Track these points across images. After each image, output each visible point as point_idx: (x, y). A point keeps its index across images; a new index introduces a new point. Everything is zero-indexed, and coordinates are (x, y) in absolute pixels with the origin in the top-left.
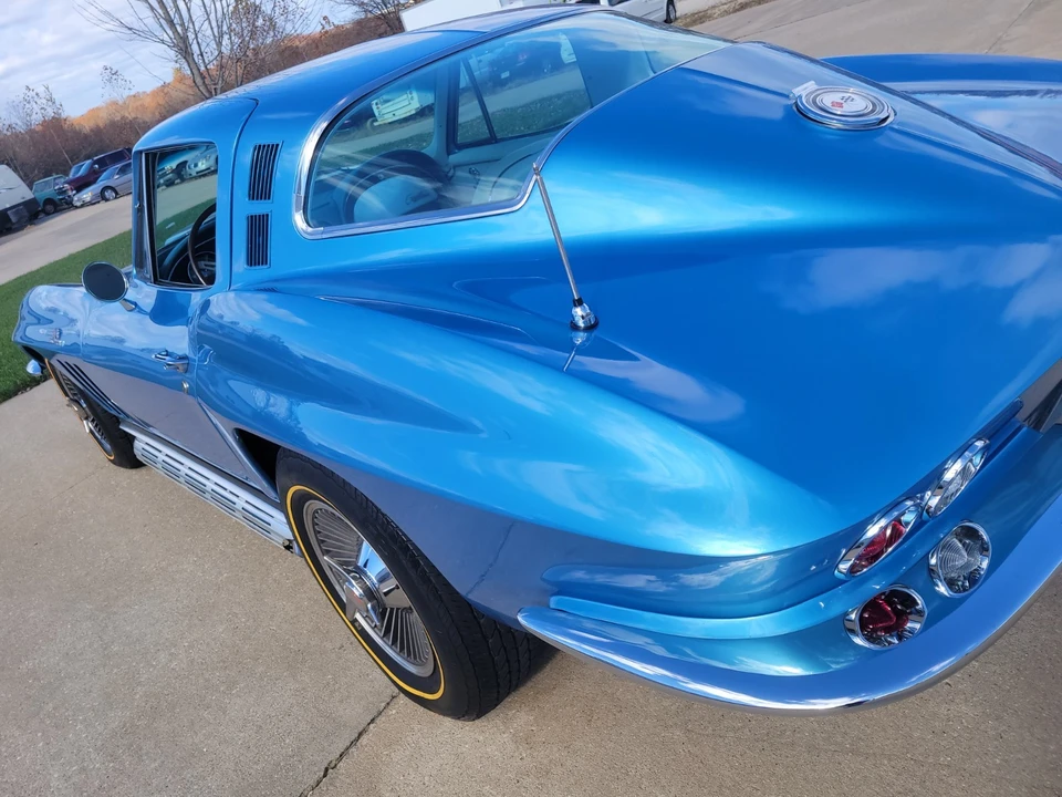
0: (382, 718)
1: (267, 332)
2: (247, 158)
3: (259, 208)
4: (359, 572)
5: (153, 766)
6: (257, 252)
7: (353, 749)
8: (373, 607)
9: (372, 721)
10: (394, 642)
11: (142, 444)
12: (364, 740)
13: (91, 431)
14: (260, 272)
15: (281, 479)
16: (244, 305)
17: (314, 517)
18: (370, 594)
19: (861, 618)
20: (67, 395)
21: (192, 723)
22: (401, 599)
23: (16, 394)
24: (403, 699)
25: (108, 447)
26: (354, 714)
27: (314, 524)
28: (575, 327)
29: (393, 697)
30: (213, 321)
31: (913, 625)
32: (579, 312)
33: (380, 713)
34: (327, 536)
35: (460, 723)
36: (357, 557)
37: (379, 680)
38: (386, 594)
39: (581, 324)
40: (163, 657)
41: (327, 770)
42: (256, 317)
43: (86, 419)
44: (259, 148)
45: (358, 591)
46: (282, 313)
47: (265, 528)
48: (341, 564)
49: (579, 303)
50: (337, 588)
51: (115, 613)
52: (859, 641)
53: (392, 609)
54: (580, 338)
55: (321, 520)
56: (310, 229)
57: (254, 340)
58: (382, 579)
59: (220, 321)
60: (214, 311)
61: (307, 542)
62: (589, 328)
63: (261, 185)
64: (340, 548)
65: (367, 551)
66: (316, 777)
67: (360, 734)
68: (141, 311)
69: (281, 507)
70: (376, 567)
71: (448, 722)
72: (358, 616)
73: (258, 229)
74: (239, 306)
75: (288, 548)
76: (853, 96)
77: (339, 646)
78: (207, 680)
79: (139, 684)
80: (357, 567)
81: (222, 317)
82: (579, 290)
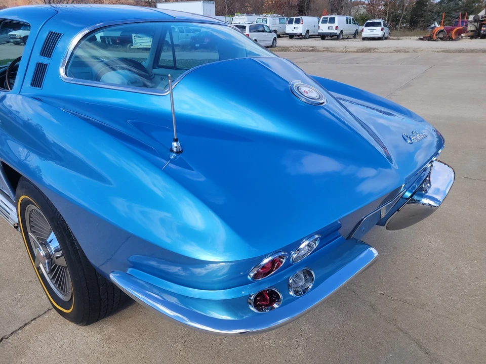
0: (40, 319)
1: (34, 121)
2: (45, 35)
3: (44, 60)
4: (45, 244)
6: (37, 81)
7: (20, 331)
8: (48, 263)
9: (34, 319)
10: (56, 283)
12: (27, 328)
14: (36, 91)
15: (18, 191)
16: (26, 104)
17: (30, 213)
18: (49, 256)
19: (255, 298)
22: (62, 262)
24: (54, 311)
26: (26, 314)
27: (30, 217)
28: (172, 151)
29: (49, 310)
30: (6, 108)
31: (275, 306)
32: (175, 144)
33: (39, 316)
34: (35, 224)
35: (78, 327)
36: (48, 237)
37: (44, 300)
38: (57, 258)
39: (175, 150)
42: (31, 112)
44: (51, 33)
45: (42, 253)
46: (46, 114)
47: (7, 215)
48: (38, 239)
49: (176, 140)
50: (34, 250)
52: (252, 309)
53: (56, 265)
54: (173, 156)
55: (34, 216)
56: (66, 77)
57: (27, 125)
58: (57, 251)
59: (9, 108)
60: (7, 102)
61: (24, 225)
62: (178, 153)
63: (48, 48)
64: (41, 231)
65: (52, 236)
67: (26, 325)
69: (16, 205)
70: (54, 244)
71: (73, 325)
72: (41, 266)
73: (41, 70)
74: (22, 104)
75: (16, 228)
76: (313, 91)
77: (29, 280)
80: (46, 242)
81: (11, 107)
82: (177, 135)
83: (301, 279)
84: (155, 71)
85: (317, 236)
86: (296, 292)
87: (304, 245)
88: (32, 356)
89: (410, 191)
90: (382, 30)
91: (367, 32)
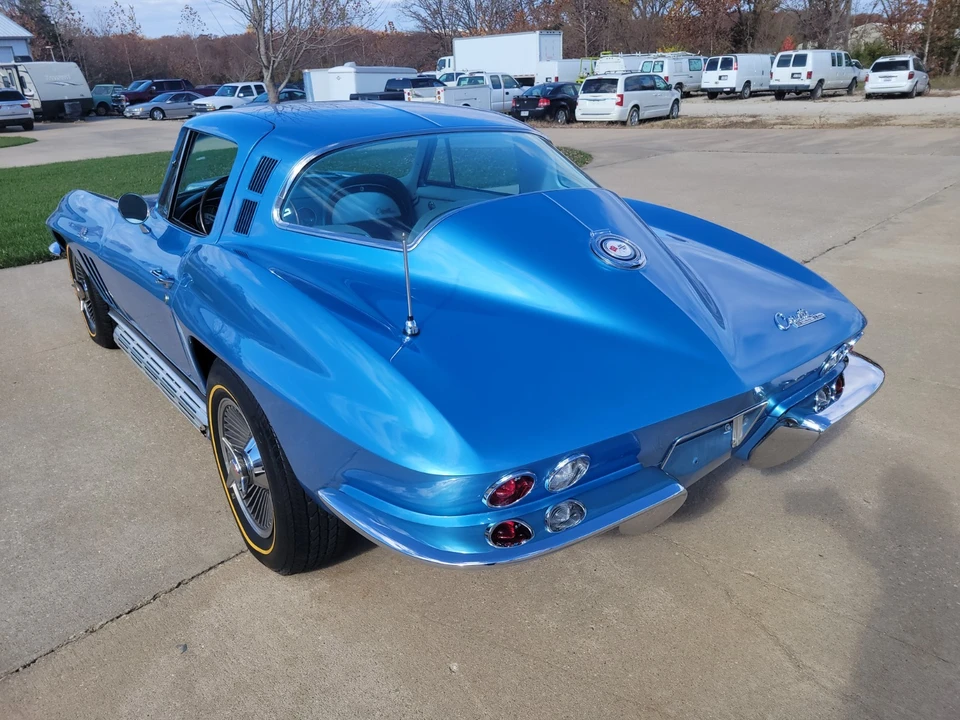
0: (229, 562)
1: (233, 280)
2: (257, 159)
3: (253, 196)
4: (242, 455)
5: (59, 552)
6: (243, 225)
7: (203, 576)
8: (245, 480)
9: (222, 562)
10: (253, 512)
11: (121, 331)
12: (212, 572)
13: (84, 311)
14: (240, 238)
15: (211, 379)
16: (223, 256)
17: (225, 411)
18: (245, 471)
19: (495, 531)
20: (74, 277)
21: (96, 533)
22: (263, 482)
23: (29, 263)
24: (249, 554)
25: (94, 326)
26: (212, 555)
27: (224, 416)
28: (405, 333)
29: (242, 552)
30: (199, 260)
31: (524, 542)
32: (409, 324)
33: (229, 559)
34: (230, 427)
36: (245, 447)
37: (236, 537)
38: (257, 475)
39: (409, 332)
40: (89, 485)
41: (179, 584)
42: (230, 268)
43: (84, 299)
44: (265, 158)
45: (238, 468)
47: (191, 413)
48: (234, 448)
49: (411, 319)
50: (227, 463)
51: (62, 447)
52: (489, 543)
53: (255, 487)
54: (406, 340)
55: (229, 415)
56: (281, 222)
57: (223, 283)
58: (257, 465)
59: (203, 260)
60: (202, 253)
61: (216, 429)
62: (412, 335)
63: (259, 182)
64: (238, 438)
65: (253, 444)
66: (171, 586)
67: (210, 568)
68: (153, 236)
69: (205, 400)
70: (255, 457)
71: (272, 575)
72: (234, 486)
73: (248, 210)
74: (220, 255)
75: (204, 432)
76: (627, 247)
77: (217, 510)
78: (116, 509)
79: (65, 499)
80: (244, 452)
81: (206, 259)
82: (412, 312)
83: (566, 513)
84: (421, 191)
85: (582, 455)
87: (563, 464)
88: (217, 608)
90: (911, 76)
91: (876, 81)
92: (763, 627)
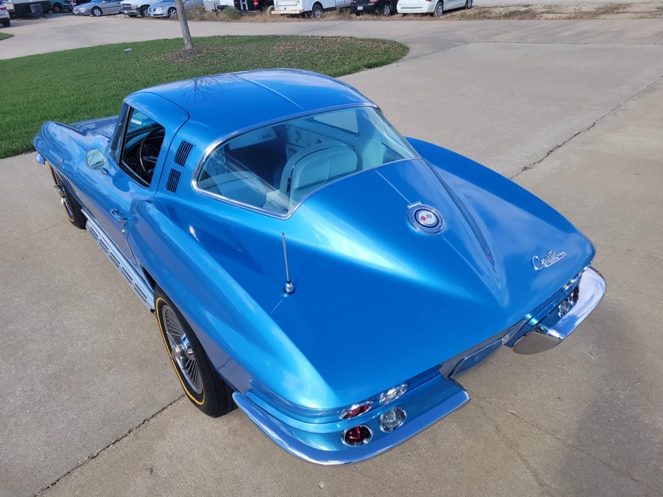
0: (174, 404)
4: (179, 342)
5: (66, 397)
6: (172, 186)
7: (159, 415)
8: (183, 358)
9: (170, 404)
11: (90, 223)
12: (165, 412)
13: (64, 203)
17: (167, 311)
18: (183, 352)
19: (348, 433)
20: (57, 183)
21: (88, 381)
24: (186, 398)
25: (72, 214)
26: (163, 398)
27: (166, 317)
28: (285, 291)
29: (183, 396)
31: (365, 441)
32: (288, 285)
33: (175, 401)
35: (208, 417)
37: (178, 385)
38: (190, 354)
39: (288, 290)
40: (80, 343)
41: (145, 421)
43: (63, 197)
44: (184, 142)
45: (178, 350)
47: (144, 297)
48: (174, 336)
49: (289, 283)
50: (171, 346)
51: (60, 313)
52: (344, 442)
53: (191, 361)
55: (170, 315)
56: (199, 190)
58: (190, 348)
62: (290, 293)
63: (181, 158)
66: (139, 423)
67: (164, 409)
68: (110, 175)
69: (154, 298)
70: (186, 343)
71: (203, 415)
72: (176, 358)
73: (175, 176)
76: (433, 215)
77: (164, 363)
78: (99, 362)
79: (66, 354)
80: (180, 340)
82: (289, 277)
83: (393, 417)
85: (403, 385)
86: (387, 429)
87: (391, 392)
88: (170, 440)
89: (537, 318)
92: (520, 455)
